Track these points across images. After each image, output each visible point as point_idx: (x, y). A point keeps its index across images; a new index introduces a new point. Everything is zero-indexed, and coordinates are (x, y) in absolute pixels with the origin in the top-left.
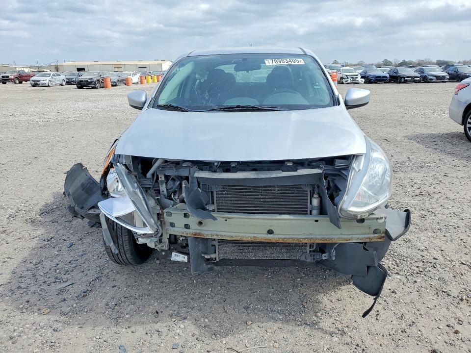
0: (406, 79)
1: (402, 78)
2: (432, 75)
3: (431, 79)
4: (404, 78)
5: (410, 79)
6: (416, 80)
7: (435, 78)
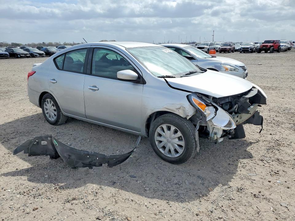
0: (21, 55)
1: (19, 54)
2: (36, 53)
3: (36, 55)
4: (20, 55)
5: (24, 55)
6: (28, 56)
7: (38, 54)
